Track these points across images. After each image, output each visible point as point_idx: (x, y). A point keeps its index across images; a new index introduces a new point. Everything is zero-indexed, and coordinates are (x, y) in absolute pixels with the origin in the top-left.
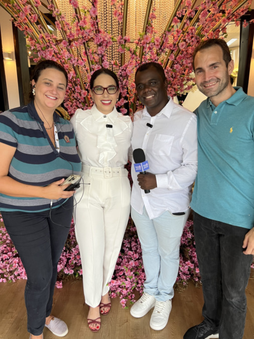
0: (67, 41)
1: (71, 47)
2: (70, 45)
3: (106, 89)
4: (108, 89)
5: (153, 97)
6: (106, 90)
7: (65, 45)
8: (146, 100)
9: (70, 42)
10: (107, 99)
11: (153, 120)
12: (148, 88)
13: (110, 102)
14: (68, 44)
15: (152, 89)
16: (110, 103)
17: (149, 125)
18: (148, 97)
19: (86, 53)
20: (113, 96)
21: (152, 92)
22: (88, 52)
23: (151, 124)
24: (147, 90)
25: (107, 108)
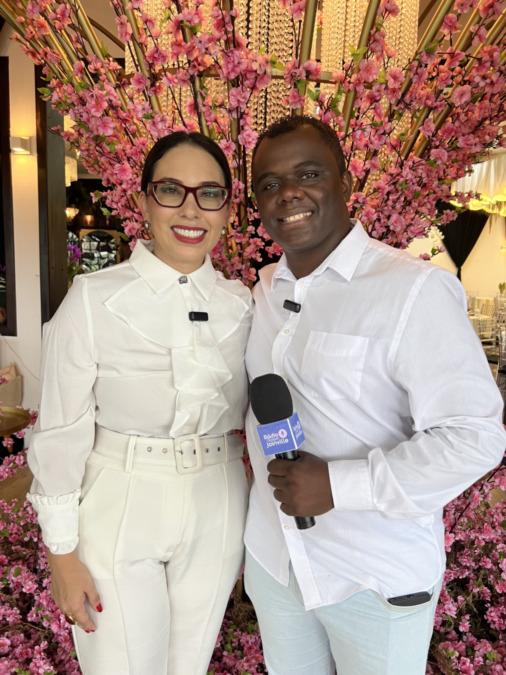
0: (147, 74)
1: (155, 92)
2: (153, 85)
3: (193, 190)
4: (199, 192)
5: (307, 219)
6: (191, 196)
7: (142, 86)
8: (285, 228)
9: (155, 78)
10: (193, 224)
11: (301, 290)
12: (294, 188)
13: (200, 233)
14: (148, 83)
15: (306, 194)
16: (200, 239)
17: (292, 306)
18: (292, 219)
19: (195, 107)
20: (213, 217)
21: (307, 201)
22: (201, 106)
23: (296, 301)
24: (289, 194)
25: (189, 252)
